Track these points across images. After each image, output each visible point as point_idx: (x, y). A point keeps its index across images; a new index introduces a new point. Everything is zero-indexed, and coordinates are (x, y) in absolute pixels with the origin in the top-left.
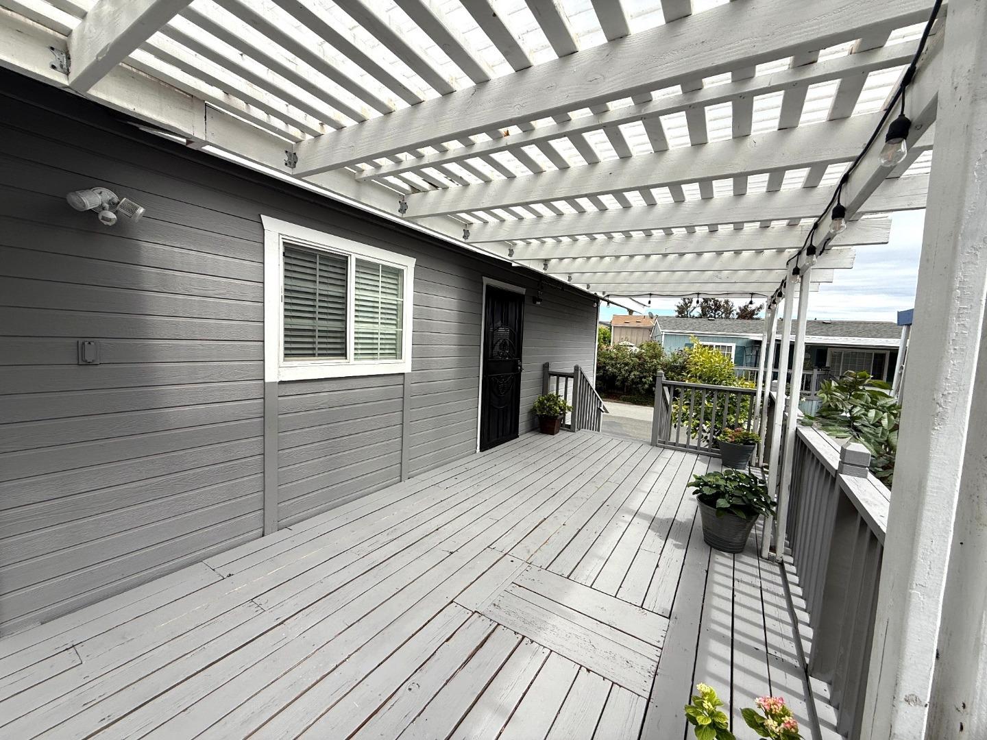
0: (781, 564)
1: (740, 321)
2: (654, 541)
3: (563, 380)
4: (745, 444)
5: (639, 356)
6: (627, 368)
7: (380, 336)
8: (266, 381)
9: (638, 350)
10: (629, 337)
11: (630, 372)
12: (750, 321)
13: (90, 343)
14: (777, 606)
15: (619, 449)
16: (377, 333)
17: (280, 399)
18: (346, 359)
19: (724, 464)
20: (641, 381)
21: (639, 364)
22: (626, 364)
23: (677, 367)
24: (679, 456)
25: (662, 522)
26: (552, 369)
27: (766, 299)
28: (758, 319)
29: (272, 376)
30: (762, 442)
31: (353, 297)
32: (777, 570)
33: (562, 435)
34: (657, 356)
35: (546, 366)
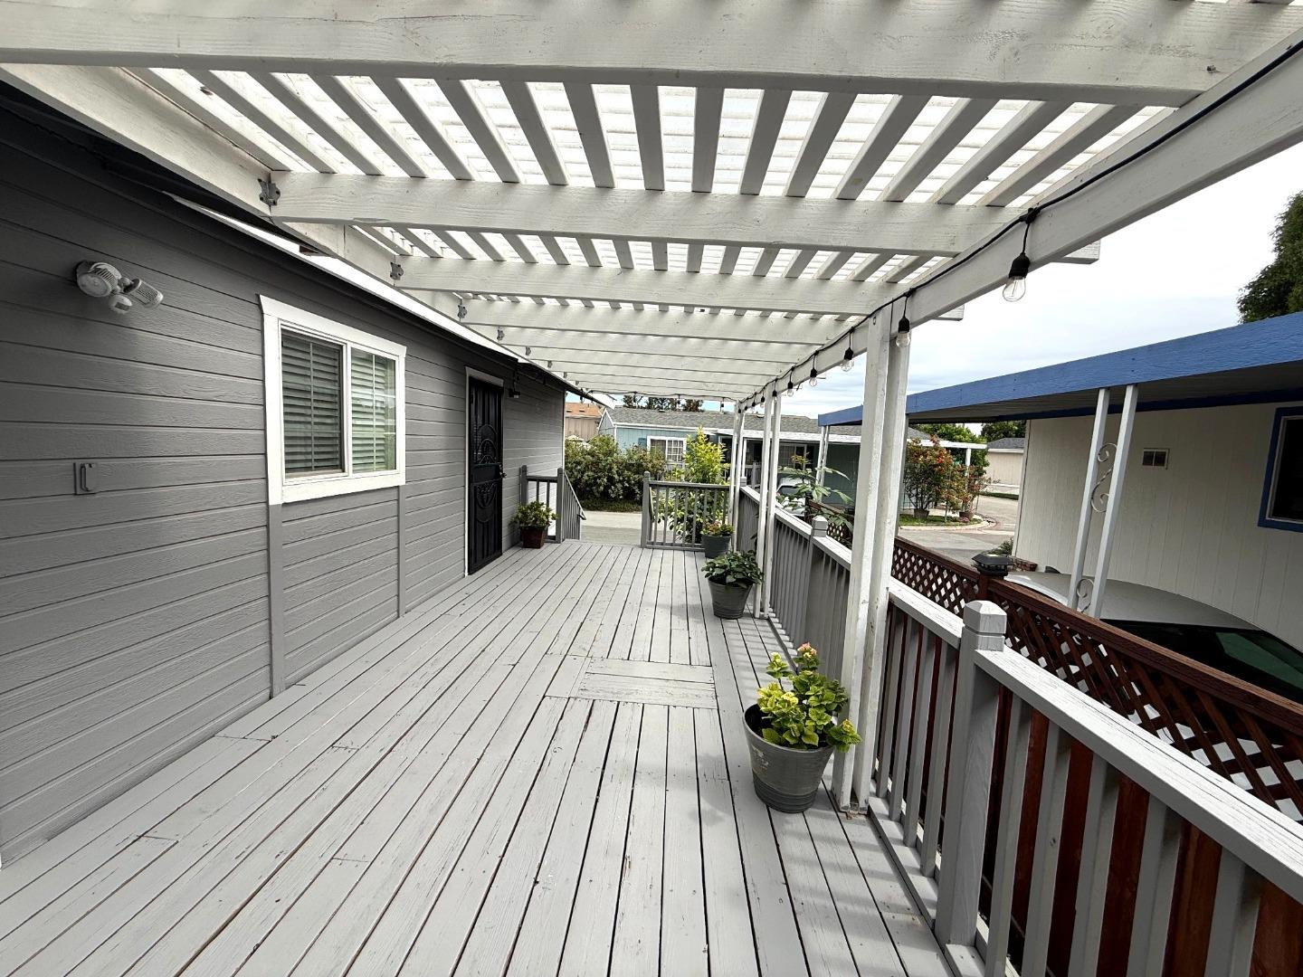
0: (768, 620)
1: (688, 414)
2: (680, 623)
3: (543, 485)
4: (724, 535)
5: (592, 454)
6: (579, 467)
7: (375, 442)
8: (270, 504)
9: (589, 447)
10: (579, 430)
11: (583, 473)
12: (696, 414)
13: (90, 466)
14: (772, 644)
15: (613, 554)
16: (372, 439)
17: (285, 525)
18: (344, 471)
19: (707, 557)
20: (596, 483)
21: (593, 463)
22: (579, 463)
23: (633, 465)
24: (669, 554)
25: (680, 608)
26: (530, 474)
27: (734, 403)
28: (703, 411)
29: (275, 499)
30: (735, 532)
31: (350, 395)
32: (766, 623)
33: (548, 549)
34: (610, 453)
35: (524, 470)
